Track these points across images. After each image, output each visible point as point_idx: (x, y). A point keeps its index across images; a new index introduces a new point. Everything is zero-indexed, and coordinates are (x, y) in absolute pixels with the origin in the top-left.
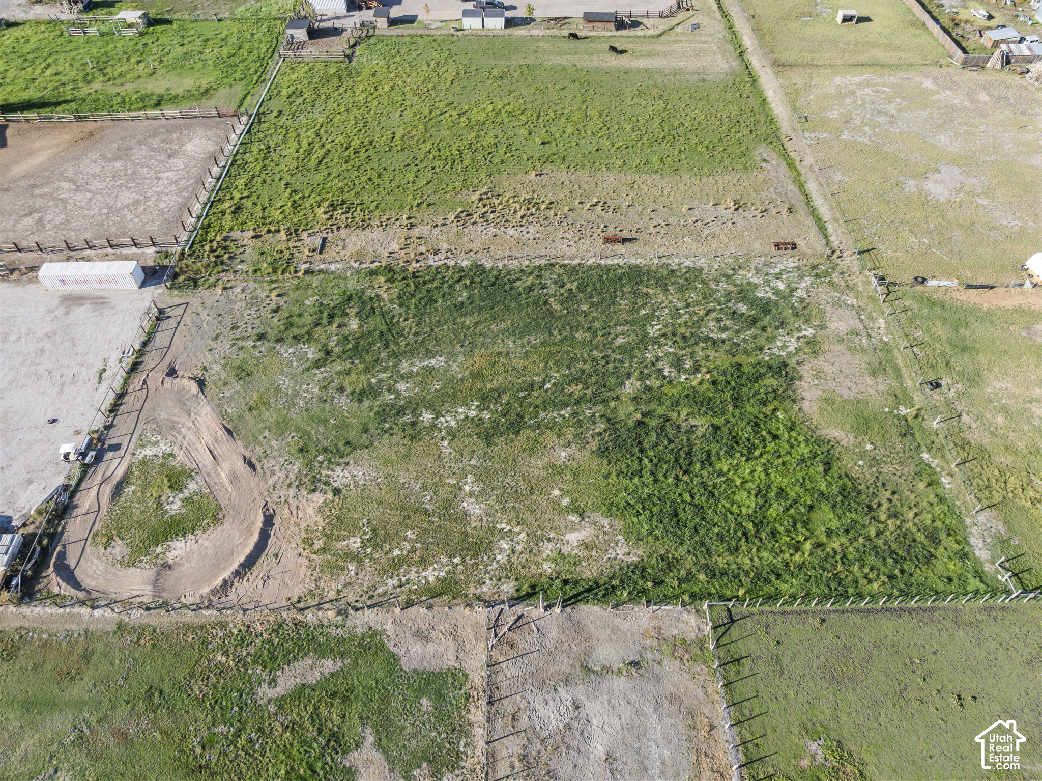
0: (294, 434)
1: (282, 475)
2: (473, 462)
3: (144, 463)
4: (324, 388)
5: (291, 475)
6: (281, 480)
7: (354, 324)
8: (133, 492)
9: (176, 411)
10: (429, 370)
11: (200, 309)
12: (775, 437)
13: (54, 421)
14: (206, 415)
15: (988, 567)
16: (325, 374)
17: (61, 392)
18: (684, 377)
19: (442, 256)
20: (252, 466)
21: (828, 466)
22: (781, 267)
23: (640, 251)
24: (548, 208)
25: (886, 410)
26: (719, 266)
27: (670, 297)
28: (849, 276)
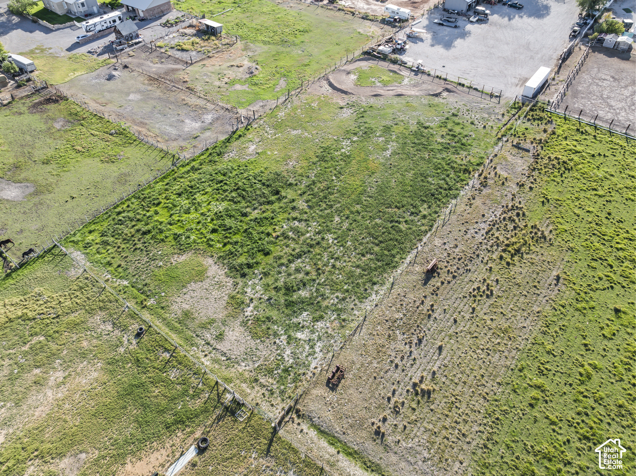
0: (382, 108)
1: (364, 100)
3: (402, 78)
4: (402, 121)
6: (361, 100)
7: (440, 140)
8: (390, 74)
9: (424, 88)
10: (384, 149)
11: (491, 105)
13: (444, 67)
14: (415, 93)
15: (72, 249)
17: (460, 70)
19: (477, 186)
22: (319, 355)
23: (408, 277)
24: (501, 258)
25: (163, 294)
26: (355, 315)
27: (350, 264)
28: (263, 394)
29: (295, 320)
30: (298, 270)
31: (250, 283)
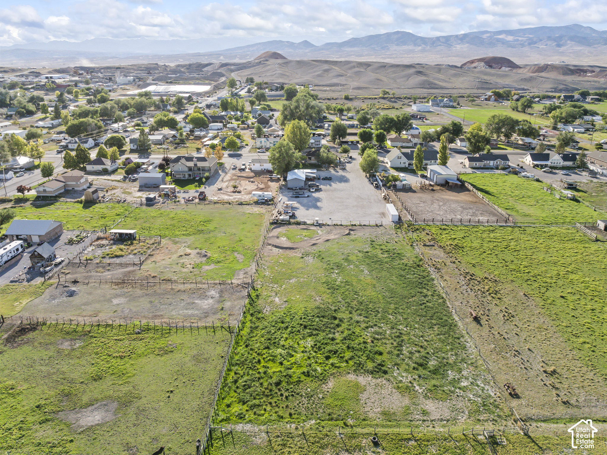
0: (327, 250)
3: (315, 231)
5: (309, 251)
7: (384, 256)
11: (384, 231)
14: (334, 237)
16: (356, 253)
18: (368, 334)
19: (435, 270)
22: (487, 387)
23: (469, 326)
24: (493, 297)
25: (352, 412)
26: (473, 358)
28: (493, 424)
29: (449, 378)
30: (411, 353)
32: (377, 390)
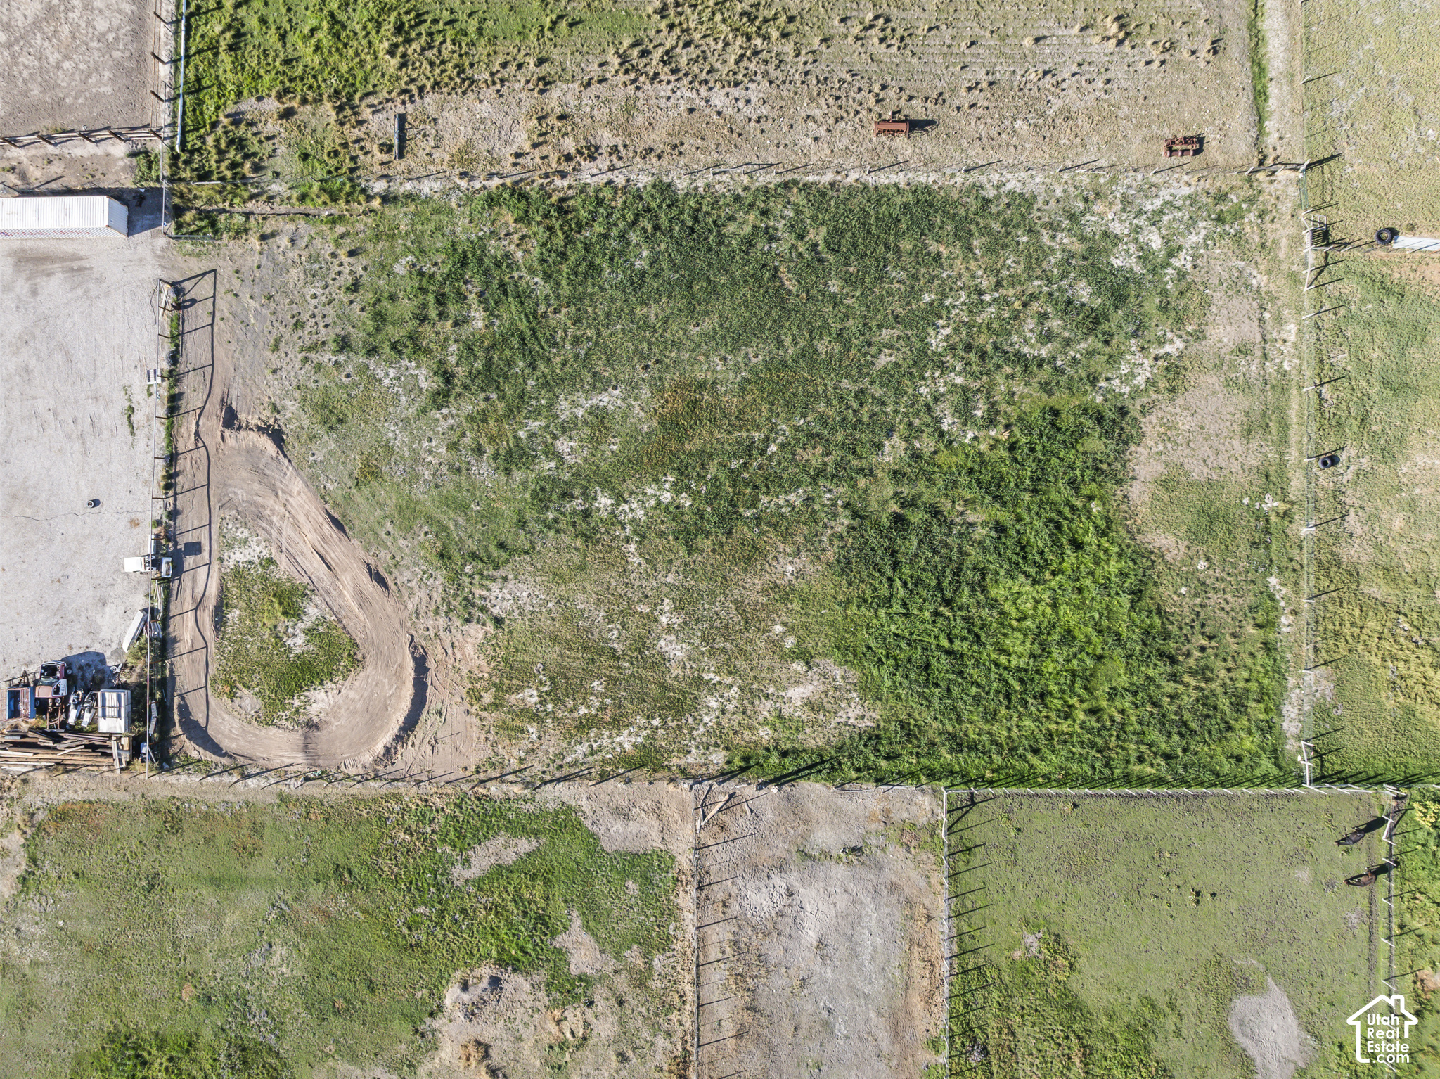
0: (426, 528)
1: (422, 594)
2: (670, 579)
3: (238, 574)
4: (453, 446)
5: (435, 596)
6: (424, 602)
7: (478, 320)
8: (240, 618)
9: (256, 486)
10: (600, 415)
11: (236, 285)
12: (1078, 546)
13: (96, 503)
14: (299, 493)
15: (1291, 745)
16: (451, 421)
17: (85, 451)
18: (970, 435)
19: (603, 162)
20: (381, 581)
21: (1137, 594)
22: (1165, 195)
23: (936, 154)
24: (785, 35)
25: (1246, 501)
26: (1065, 191)
27: (973, 265)
28: (1273, 221)
29: (1138, 269)
30: (1047, 337)
31: (1126, 390)
32: (1180, 439)
